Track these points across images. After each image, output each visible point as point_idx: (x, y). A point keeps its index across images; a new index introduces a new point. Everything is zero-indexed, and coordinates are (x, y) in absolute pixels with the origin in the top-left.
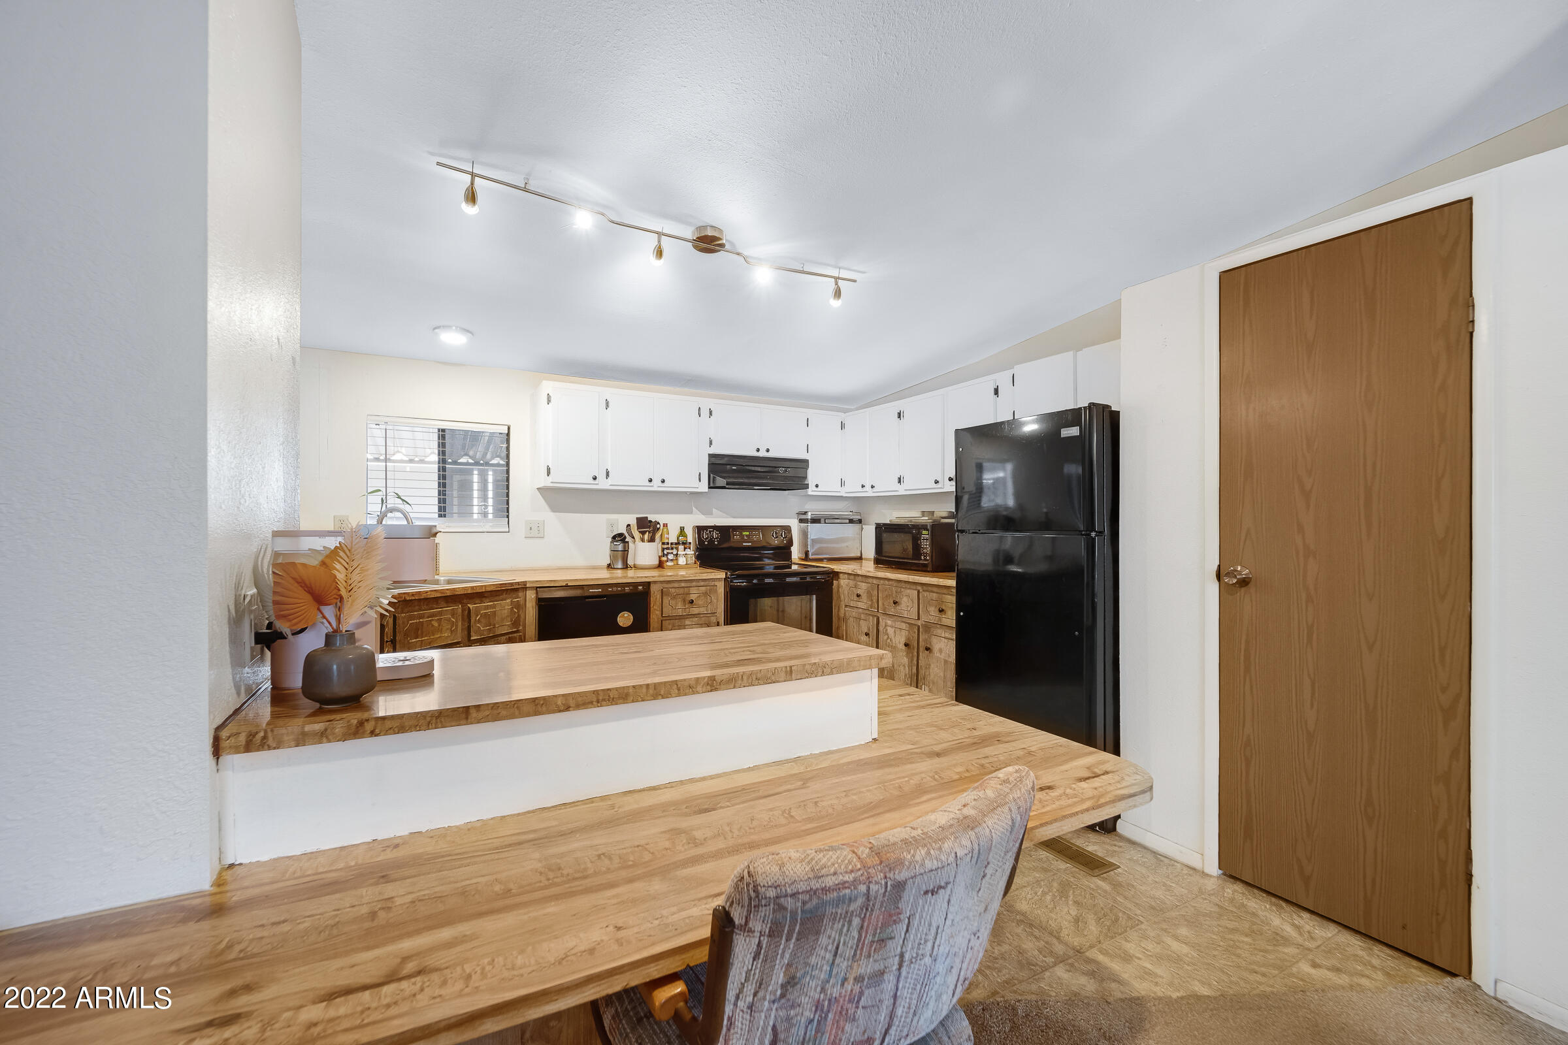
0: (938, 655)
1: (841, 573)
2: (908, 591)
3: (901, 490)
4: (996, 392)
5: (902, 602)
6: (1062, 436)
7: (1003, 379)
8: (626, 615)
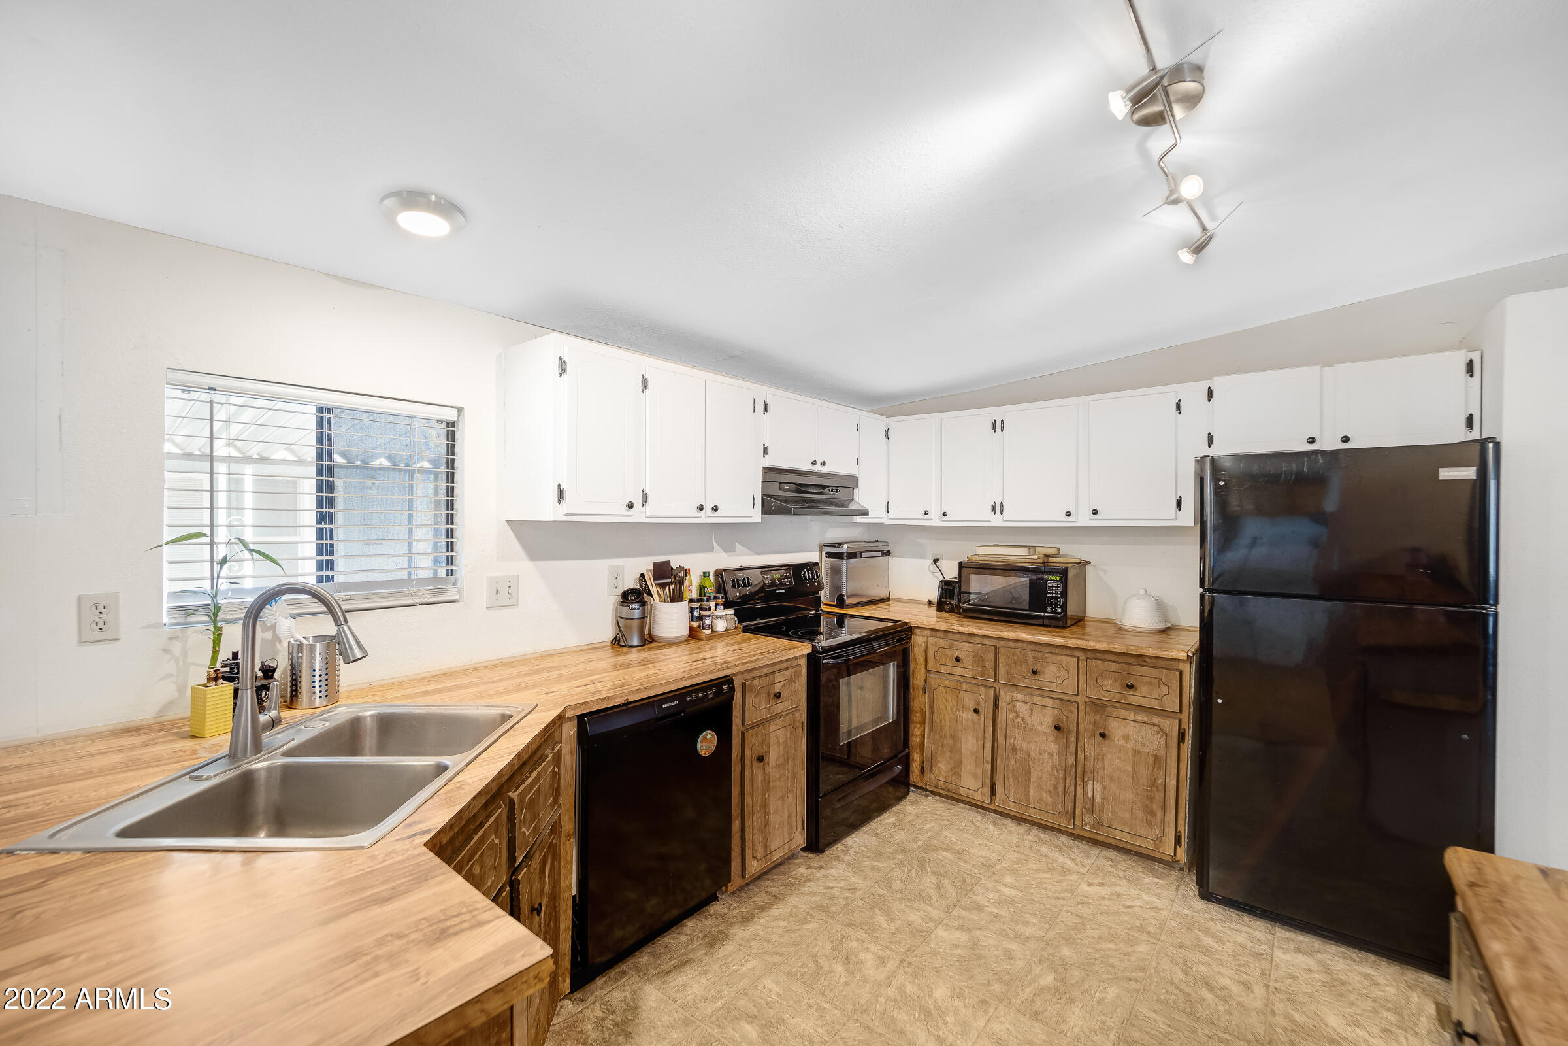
0: (1122, 742)
1: (918, 628)
2: (1059, 657)
3: (997, 521)
4: (1179, 407)
5: (1047, 671)
6: (1440, 478)
7: (1193, 393)
8: (708, 737)
